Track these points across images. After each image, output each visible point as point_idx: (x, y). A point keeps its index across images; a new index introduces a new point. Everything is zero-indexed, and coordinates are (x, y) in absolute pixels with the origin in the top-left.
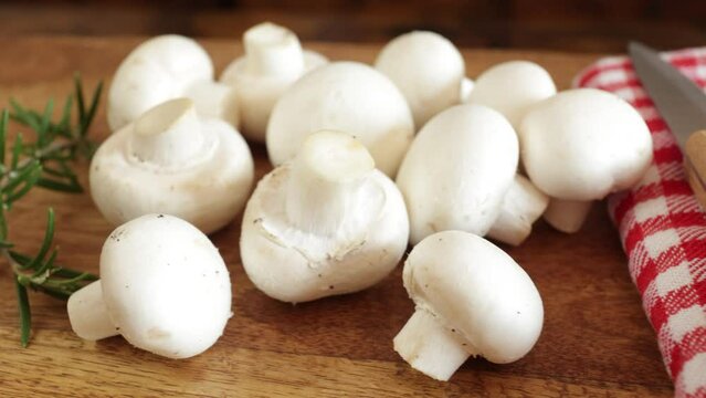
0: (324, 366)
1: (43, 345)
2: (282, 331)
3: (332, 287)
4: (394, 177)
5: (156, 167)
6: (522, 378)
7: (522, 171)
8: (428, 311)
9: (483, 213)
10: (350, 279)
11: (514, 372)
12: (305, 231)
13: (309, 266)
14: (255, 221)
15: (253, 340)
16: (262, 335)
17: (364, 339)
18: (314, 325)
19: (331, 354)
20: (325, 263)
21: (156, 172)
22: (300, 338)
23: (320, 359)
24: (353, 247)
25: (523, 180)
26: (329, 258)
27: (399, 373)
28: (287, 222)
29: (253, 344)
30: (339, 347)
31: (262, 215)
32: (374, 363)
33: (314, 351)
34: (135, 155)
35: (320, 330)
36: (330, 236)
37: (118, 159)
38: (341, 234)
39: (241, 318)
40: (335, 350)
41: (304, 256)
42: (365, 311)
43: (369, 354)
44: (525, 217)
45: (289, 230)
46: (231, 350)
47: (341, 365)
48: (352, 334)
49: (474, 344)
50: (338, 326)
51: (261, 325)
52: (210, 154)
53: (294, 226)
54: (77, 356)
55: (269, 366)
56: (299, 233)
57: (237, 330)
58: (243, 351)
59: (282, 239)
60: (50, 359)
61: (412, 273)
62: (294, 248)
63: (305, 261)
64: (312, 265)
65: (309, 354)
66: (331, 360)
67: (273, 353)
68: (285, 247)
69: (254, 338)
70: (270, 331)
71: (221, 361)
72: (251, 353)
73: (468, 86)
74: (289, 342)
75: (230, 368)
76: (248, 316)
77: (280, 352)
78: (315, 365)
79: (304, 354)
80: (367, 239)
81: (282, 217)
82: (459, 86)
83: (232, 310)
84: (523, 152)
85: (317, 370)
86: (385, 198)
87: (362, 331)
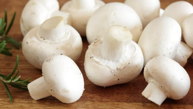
0: (118, 105)
1: (17, 102)
2: (101, 96)
3: (119, 79)
4: (137, 43)
5: (50, 41)
6: (184, 105)
7: (183, 40)
8: (153, 82)
9: (170, 54)
10: (125, 77)
11: (182, 104)
12: (109, 60)
13: (111, 71)
14: (91, 58)
15: (91, 99)
16: (94, 97)
17: (131, 97)
18: (112, 94)
19: (120, 102)
20: (116, 71)
21: (51, 43)
22: (108, 98)
23: (116, 103)
24: (126, 65)
25: (184, 44)
26: (118, 69)
27: (143, 105)
28: (102, 57)
29: (92, 100)
30: (122, 100)
31: (93, 55)
32: (134, 103)
33: (114, 101)
34: (41, 38)
35: (115, 95)
36: (117, 62)
37: (34, 39)
38: (121, 61)
39: (85, 93)
40: (121, 100)
41: (109, 68)
42: (130, 89)
43: (132, 101)
44: (185, 56)
45: (103, 60)
46: (84, 101)
47: (123, 104)
48: (126, 96)
49: (169, 91)
50: (120, 94)
51: (93, 94)
52: (69, 37)
53: (105, 59)
54: (32, 105)
55: (99, 105)
56: (106, 61)
57: (86, 96)
58: (89, 102)
59: (101, 63)
60: (22, 106)
61: (147, 70)
62: (106, 65)
63: (109, 70)
64: (112, 71)
65: (112, 102)
66: (120, 103)
67: (99, 102)
68: (102, 65)
69: (92, 98)
70: (97, 96)
71: (82, 104)
72: (92, 102)
73: (162, 11)
74: (104, 99)
75: (86, 106)
76: (88, 92)
77: (101, 101)
78: (115, 104)
79: (110, 102)
80: (130, 62)
81: (100, 56)
82: (159, 12)
83: (84, 88)
84: (183, 33)
85: (116, 106)
86: (135, 49)
87: (129, 95)
